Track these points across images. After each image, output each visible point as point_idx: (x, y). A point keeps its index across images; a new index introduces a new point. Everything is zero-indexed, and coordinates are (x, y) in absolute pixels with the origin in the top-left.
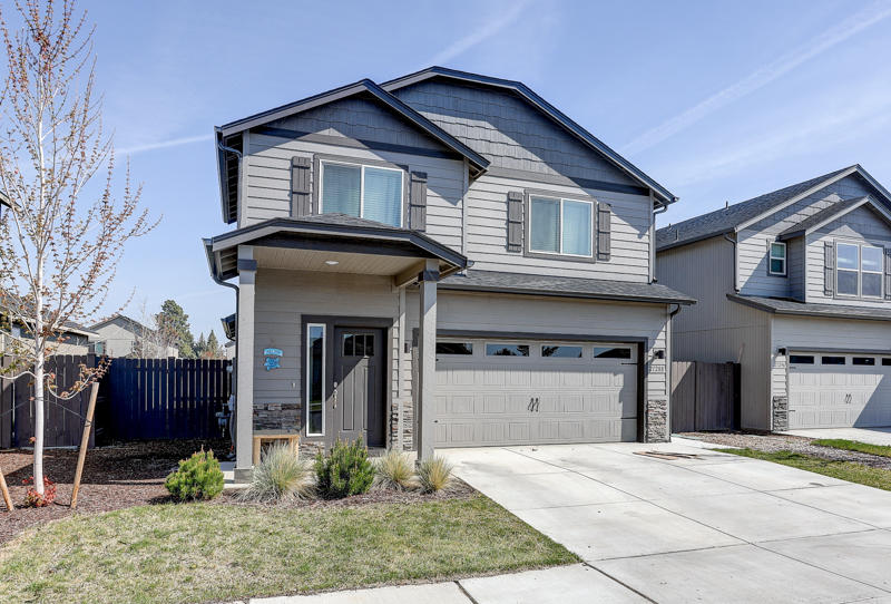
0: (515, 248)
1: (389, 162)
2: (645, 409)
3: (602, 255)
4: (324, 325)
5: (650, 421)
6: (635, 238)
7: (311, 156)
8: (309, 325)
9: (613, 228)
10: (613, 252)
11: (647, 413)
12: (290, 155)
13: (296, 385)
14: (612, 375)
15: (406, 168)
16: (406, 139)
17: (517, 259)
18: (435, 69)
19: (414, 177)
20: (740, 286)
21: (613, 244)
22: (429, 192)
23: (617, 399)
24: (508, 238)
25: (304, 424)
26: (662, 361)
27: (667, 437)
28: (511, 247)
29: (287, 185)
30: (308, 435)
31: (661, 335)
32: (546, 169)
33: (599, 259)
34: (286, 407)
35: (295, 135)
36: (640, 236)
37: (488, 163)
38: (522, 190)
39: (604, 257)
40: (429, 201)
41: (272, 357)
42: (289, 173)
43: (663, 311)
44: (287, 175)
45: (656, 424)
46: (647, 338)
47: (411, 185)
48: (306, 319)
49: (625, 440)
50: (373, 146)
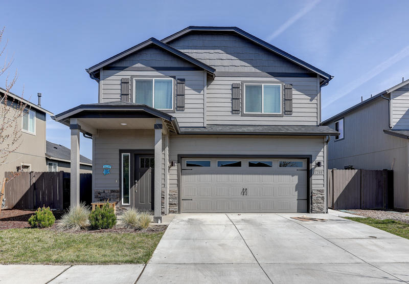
0: (236, 112)
1: (166, 76)
2: (310, 195)
3: (288, 112)
4: (129, 154)
5: (313, 201)
6: (308, 101)
7: (129, 77)
8: (123, 154)
9: (294, 97)
10: (294, 110)
11: (312, 197)
12: (120, 78)
13: (117, 181)
14: (291, 176)
15: (174, 77)
16: (175, 64)
17: (238, 117)
18: (190, 27)
19: (179, 81)
20: (393, 124)
21: (294, 105)
22: (186, 88)
23: (294, 188)
24: (232, 107)
25: (121, 199)
26: (321, 168)
27: (325, 210)
28: (235, 111)
29: (119, 92)
30: (123, 204)
31: (321, 154)
32: (253, 70)
33: (285, 114)
34: (113, 191)
35: (122, 69)
36: (311, 100)
37: (215, 70)
38: (240, 82)
39: (289, 113)
40: (186, 92)
41: (106, 169)
42: (120, 86)
43: (322, 140)
44: (119, 87)
45: (317, 203)
46: (311, 156)
47: (177, 85)
48: (121, 151)
49: (299, 211)
50: (158, 69)
